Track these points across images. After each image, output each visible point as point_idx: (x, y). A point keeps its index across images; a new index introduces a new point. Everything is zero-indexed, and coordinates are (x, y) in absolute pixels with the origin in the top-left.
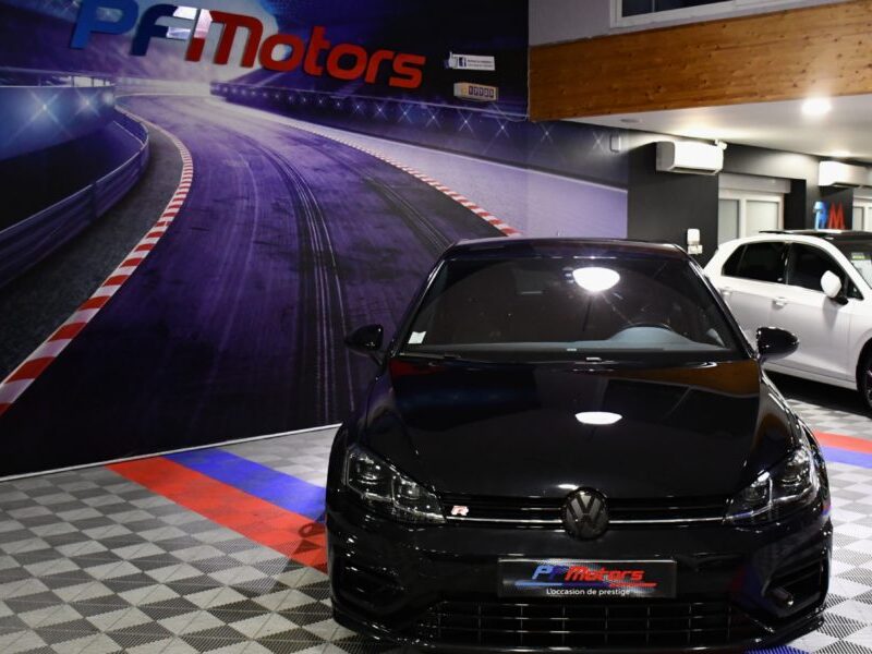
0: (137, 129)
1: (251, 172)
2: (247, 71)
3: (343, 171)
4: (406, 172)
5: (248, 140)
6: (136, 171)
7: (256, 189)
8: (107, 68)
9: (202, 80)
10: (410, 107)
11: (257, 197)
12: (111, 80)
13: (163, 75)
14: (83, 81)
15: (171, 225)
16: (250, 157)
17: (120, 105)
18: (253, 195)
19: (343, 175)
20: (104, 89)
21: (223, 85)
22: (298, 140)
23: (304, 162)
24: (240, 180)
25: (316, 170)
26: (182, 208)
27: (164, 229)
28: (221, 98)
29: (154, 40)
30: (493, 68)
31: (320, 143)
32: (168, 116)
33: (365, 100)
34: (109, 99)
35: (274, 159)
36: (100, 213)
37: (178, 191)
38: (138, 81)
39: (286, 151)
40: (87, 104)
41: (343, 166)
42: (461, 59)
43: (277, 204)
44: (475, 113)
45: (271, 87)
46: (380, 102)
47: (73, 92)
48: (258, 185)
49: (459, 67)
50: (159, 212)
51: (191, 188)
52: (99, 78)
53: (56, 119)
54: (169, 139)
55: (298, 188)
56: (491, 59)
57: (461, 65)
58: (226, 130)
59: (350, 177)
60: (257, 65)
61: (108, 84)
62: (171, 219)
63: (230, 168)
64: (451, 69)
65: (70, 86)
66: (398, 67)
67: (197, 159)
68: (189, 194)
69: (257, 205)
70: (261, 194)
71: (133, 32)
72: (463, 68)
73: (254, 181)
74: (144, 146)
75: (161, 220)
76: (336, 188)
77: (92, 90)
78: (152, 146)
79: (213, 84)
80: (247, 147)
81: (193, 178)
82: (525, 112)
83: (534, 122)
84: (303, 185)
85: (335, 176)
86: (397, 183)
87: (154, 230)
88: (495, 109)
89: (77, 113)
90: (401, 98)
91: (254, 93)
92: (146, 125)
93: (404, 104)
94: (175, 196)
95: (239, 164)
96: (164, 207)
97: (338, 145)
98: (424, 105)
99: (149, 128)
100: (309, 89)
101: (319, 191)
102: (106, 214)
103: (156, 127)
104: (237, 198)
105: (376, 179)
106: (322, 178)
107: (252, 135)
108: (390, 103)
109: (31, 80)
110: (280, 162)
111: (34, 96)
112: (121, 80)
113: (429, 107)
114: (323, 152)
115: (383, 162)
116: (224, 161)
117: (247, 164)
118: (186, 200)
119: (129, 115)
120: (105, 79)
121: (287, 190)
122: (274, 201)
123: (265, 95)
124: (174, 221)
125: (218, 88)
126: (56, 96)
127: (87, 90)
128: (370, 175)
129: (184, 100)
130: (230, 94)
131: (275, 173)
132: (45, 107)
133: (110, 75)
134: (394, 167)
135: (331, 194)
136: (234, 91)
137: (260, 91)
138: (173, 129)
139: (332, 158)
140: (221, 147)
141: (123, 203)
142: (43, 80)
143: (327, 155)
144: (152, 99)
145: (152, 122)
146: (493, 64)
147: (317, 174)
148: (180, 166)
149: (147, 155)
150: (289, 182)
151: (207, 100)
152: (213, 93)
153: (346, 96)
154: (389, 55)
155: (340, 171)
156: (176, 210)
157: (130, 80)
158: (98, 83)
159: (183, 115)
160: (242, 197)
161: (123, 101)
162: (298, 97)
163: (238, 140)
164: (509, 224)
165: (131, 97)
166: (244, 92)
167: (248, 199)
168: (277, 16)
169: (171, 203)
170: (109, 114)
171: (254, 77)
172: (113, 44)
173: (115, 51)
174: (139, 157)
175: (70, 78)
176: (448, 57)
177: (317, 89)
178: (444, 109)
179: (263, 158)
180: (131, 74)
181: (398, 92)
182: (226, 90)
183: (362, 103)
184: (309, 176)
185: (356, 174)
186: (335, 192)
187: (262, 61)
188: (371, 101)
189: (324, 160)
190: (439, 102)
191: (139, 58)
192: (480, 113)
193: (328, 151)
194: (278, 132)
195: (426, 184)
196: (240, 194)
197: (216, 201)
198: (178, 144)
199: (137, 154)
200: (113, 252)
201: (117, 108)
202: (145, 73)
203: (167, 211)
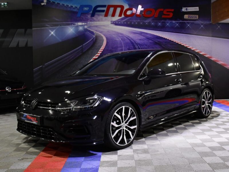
0: (92, 33)
1: (122, 41)
2: (120, 18)
3: (149, 40)
4: (168, 39)
5: (121, 34)
6: (92, 42)
7: (123, 45)
8: (85, 20)
9: (109, 21)
10: (169, 23)
11: (123, 47)
12: (86, 23)
13: (99, 21)
14: (80, 24)
15: (101, 54)
16: (121, 38)
17: (88, 28)
18: (122, 46)
19: (148, 41)
20: (85, 25)
21: (114, 22)
22: (135, 33)
23: (137, 38)
24: (119, 43)
25: (140, 40)
26: (104, 50)
27: (99, 55)
28: (113, 24)
29: (96, 13)
30: (198, 10)
31: (141, 33)
32: (100, 30)
33: (155, 22)
34: (86, 27)
35: (128, 38)
36: (84, 51)
37: (103, 46)
38: (93, 22)
39: (131, 36)
40: (81, 28)
41: (148, 39)
42: (186, 9)
43: (129, 49)
44: (192, 23)
45: (127, 21)
46: (160, 22)
47: (78, 26)
48: (124, 44)
49: (186, 11)
50: (98, 51)
51: (106, 45)
52: (84, 23)
53: (74, 32)
54: (100, 35)
55: (135, 44)
56: (198, 8)
57: (186, 10)
58: (115, 32)
59: (150, 41)
60: (123, 16)
61: (86, 24)
62: (101, 52)
63: (116, 41)
64: (183, 12)
65: (77, 25)
66: (165, 12)
67: (107, 39)
68: (105, 47)
69: (123, 49)
70: (124, 46)
71: (91, 12)
72: (187, 11)
73: (123, 43)
74: (94, 36)
75: (99, 53)
76: (147, 44)
77: (82, 25)
78: (96, 37)
79: (111, 21)
80: (121, 35)
81: (107, 43)
82: (210, 21)
83: (214, 24)
84: (136, 43)
85: (146, 41)
86: (165, 42)
87: (97, 55)
88: (199, 21)
89: (79, 30)
90: (166, 20)
91: (122, 23)
92: (95, 32)
93: (167, 22)
94: (102, 47)
95: (118, 39)
96: (99, 50)
97: (147, 33)
98: (174, 22)
99: (96, 32)
100: (138, 20)
101: (141, 45)
102: (85, 52)
103: (97, 32)
104: (118, 47)
105: (159, 42)
106: (142, 42)
107: (122, 33)
108: (163, 22)
109: (69, 25)
110: (130, 38)
111: (69, 28)
112: (89, 23)
113: (176, 22)
114: (142, 35)
115: (161, 37)
116: (114, 39)
117: (121, 39)
118: (105, 48)
119: (91, 30)
120: (85, 23)
121: (132, 45)
122: (128, 48)
123: (125, 23)
124: (102, 53)
125: (113, 22)
126: (74, 28)
127: (81, 26)
128: (157, 40)
129: (104, 26)
130: (116, 23)
131: (128, 41)
132: (72, 30)
133: (86, 22)
134: (165, 38)
135: (145, 46)
136: (117, 23)
137: (124, 22)
138: (101, 32)
139: (145, 37)
140: (114, 36)
141: (89, 49)
142: (71, 24)
143: (144, 36)
144: (96, 26)
145: (96, 31)
146: (198, 9)
147: (140, 41)
148: (103, 40)
149: (95, 38)
150: (132, 43)
151: (110, 25)
152: (111, 23)
153: (149, 21)
154: (162, 10)
155: (147, 40)
156: (102, 50)
157: (91, 22)
158: (83, 24)
159: (104, 29)
160: (119, 47)
161: (89, 27)
162: (135, 23)
163: (118, 34)
164: (205, 52)
165: (91, 26)
166: (120, 23)
167: (121, 47)
168: (128, 4)
169: (101, 49)
170: (86, 30)
171: (122, 19)
172: (87, 15)
173: (87, 16)
174: (93, 39)
175: (77, 23)
176: (182, 8)
177: (140, 20)
178: (181, 22)
179: (125, 37)
180: (91, 21)
181: (165, 19)
182: (115, 23)
183: (154, 23)
184: (138, 42)
185: (152, 40)
186: (146, 45)
187: (124, 15)
188: (157, 22)
189: (142, 37)
190: (179, 21)
191: (93, 18)
192: (193, 23)
193: (144, 35)
194: (129, 31)
195: (175, 42)
196: (119, 46)
197: (113, 48)
198: (103, 36)
199: (93, 38)
200: (87, 60)
201: (88, 29)
202: (94, 21)
203: (100, 51)
